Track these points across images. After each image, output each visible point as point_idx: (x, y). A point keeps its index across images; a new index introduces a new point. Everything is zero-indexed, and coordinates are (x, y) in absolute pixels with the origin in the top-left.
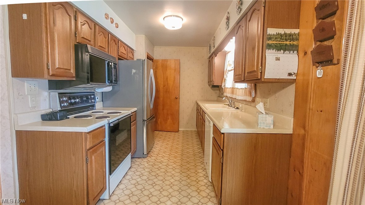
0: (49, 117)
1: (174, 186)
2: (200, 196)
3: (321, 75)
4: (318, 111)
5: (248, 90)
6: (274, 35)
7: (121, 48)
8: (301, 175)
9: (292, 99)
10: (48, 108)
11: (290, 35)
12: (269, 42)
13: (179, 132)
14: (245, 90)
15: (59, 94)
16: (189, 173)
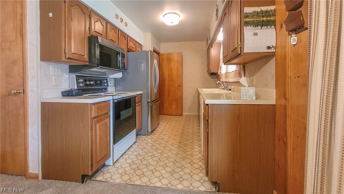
0: (67, 94)
1: (171, 158)
2: (193, 167)
3: (295, 42)
4: (295, 78)
5: (237, 71)
6: (250, 13)
7: (130, 43)
8: (285, 144)
9: (273, 71)
10: (68, 87)
11: (267, 12)
12: (246, 20)
13: (183, 116)
14: (235, 73)
15: (76, 76)
16: (185, 148)
